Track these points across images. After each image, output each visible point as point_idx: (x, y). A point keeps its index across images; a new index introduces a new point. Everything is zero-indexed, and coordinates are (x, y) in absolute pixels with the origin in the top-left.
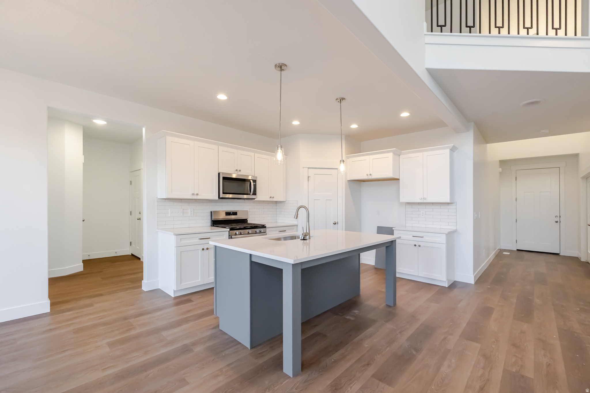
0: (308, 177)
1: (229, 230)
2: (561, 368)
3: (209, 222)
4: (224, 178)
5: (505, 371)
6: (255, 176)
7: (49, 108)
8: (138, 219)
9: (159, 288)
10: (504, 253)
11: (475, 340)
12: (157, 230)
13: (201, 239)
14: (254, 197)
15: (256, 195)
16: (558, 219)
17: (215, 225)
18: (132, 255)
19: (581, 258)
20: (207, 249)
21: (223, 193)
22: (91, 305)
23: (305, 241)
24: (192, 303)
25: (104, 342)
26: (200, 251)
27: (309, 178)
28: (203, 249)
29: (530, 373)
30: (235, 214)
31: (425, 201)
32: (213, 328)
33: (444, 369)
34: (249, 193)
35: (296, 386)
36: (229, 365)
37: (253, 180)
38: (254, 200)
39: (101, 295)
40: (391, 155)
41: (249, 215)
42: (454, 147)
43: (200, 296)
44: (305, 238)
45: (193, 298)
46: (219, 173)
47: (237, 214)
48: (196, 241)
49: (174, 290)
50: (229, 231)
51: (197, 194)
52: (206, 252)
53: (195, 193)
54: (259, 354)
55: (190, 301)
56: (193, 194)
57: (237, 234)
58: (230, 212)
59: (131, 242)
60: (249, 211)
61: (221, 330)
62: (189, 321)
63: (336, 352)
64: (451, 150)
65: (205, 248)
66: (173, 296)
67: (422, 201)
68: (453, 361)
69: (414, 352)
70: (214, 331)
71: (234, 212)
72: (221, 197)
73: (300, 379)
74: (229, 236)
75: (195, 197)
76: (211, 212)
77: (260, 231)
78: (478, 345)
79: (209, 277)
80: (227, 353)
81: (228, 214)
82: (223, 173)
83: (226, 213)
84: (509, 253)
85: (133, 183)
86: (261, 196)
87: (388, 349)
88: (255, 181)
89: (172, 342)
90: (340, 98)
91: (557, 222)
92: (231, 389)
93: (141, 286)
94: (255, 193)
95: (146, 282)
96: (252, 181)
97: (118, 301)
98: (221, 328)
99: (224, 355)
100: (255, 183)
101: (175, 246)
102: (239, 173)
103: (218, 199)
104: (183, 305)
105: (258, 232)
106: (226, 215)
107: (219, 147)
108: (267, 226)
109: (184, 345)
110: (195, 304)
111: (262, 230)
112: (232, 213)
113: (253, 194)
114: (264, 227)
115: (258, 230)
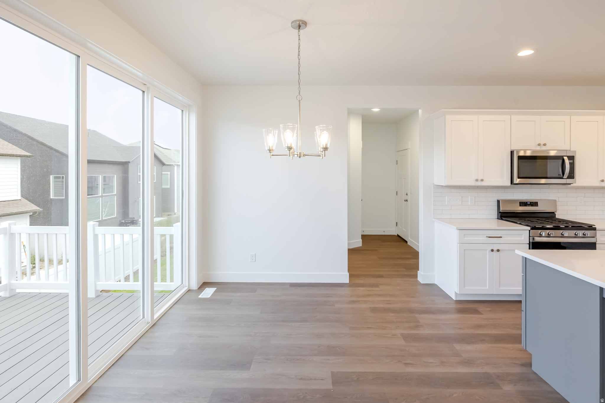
1: (529, 228)
3: (494, 214)
4: (520, 158)
6: (571, 150)
7: (348, 109)
8: (405, 200)
9: (435, 283)
12: (434, 220)
13: (489, 237)
14: (569, 181)
15: (573, 178)
17: (504, 219)
18: (398, 236)
20: (498, 251)
21: (519, 178)
22: (376, 285)
24: (481, 316)
25: (398, 332)
26: (488, 252)
28: (492, 250)
30: (535, 204)
34: (562, 176)
37: (568, 157)
38: (569, 186)
39: (381, 276)
41: (557, 207)
43: (489, 309)
45: (481, 308)
46: (511, 152)
47: (537, 205)
48: (483, 239)
49: (455, 292)
50: (529, 231)
51: (482, 180)
52: (495, 253)
53: (480, 178)
55: (476, 312)
56: (477, 180)
57: (543, 235)
58: (527, 202)
59: (397, 223)
60: (557, 200)
62: (483, 340)
65: (495, 249)
66: (454, 299)
70: (524, 370)
71: (533, 202)
72: (515, 182)
74: (530, 236)
75: (479, 184)
76: (498, 202)
77: (584, 234)
79: (500, 287)
81: (523, 204)
82: (518, 152)
83: (520, 203)
85: (399, 162)
86: (581, 179)
88: (571, 158)
89: (468, 362)
93: (416, 276)
94: (572, 176)
95: (422, 274)
96: (565, 158)
97: (398, 288)
98: (534, 368)
100: (571, 161)
101: (458, 243)
102: (544, 148)
103: (510, 185)
104: (469, 315)
105: (581, 235)
106: (520, 206)
107: (512, 116)
108: (597, 227)
109: (486, 373)
110: (485, 319)
111: (589, 233)
112: (529, 203)
113: (568, 178)
114: (591, 228)
115: (580, 233)
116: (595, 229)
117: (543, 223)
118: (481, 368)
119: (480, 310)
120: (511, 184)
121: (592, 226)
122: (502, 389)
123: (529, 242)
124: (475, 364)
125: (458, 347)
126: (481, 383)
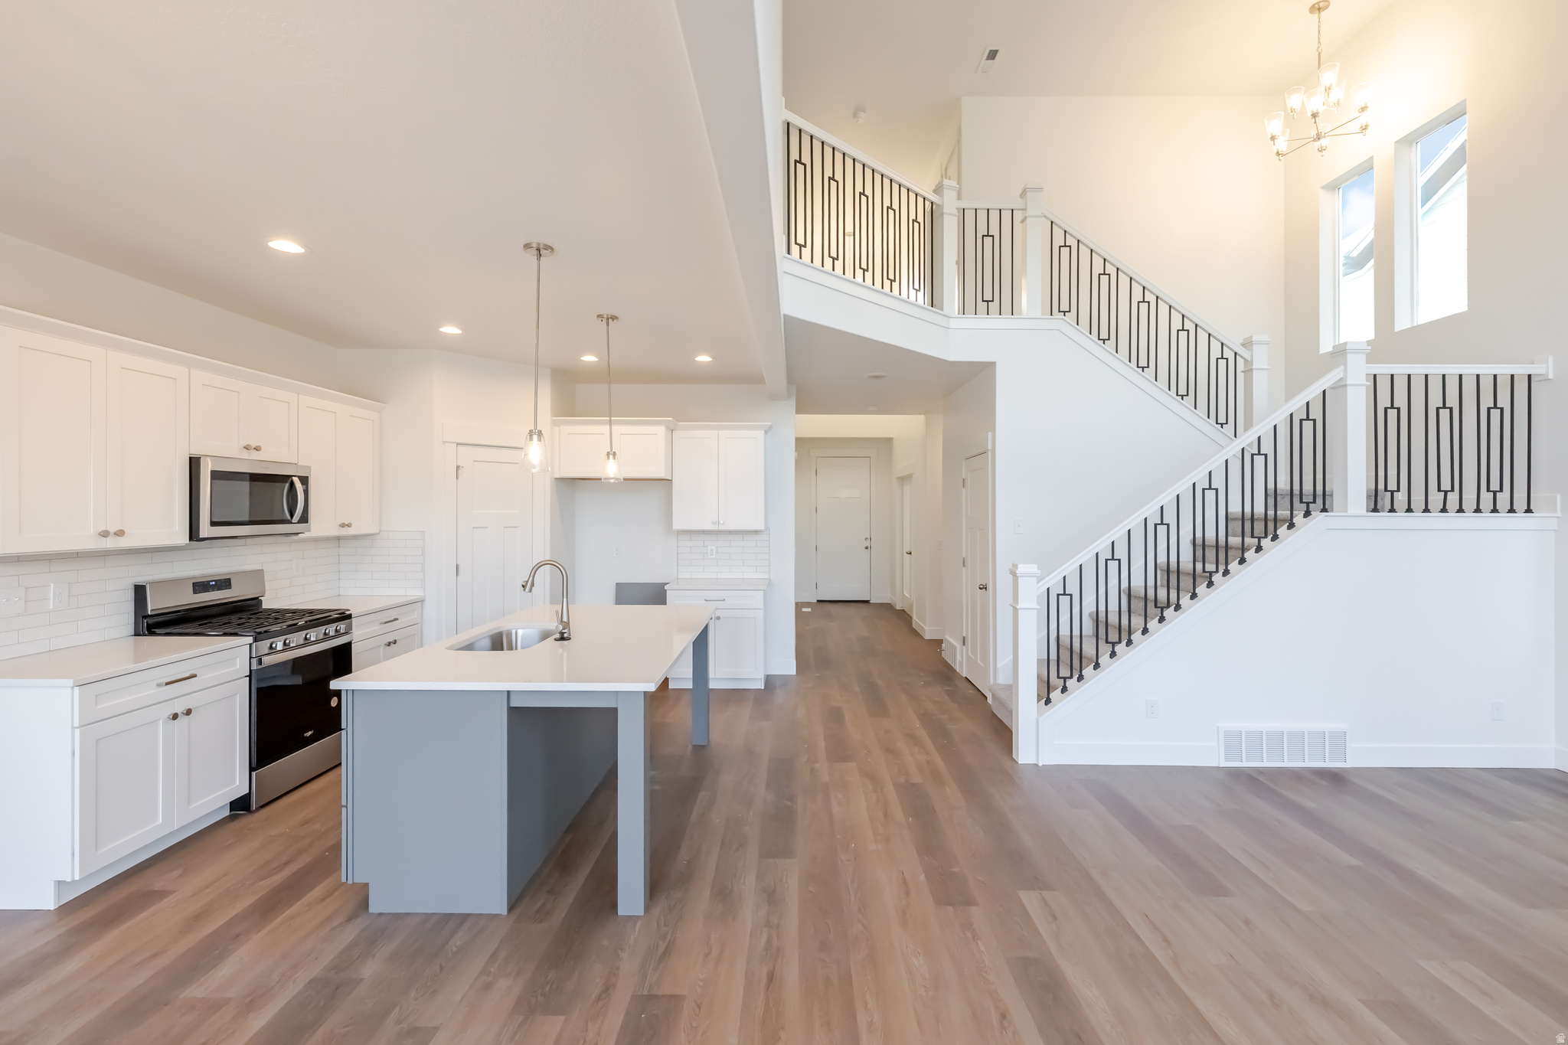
0: (458, 467)
1: (250, 640)
2: (940, 763)
3: (128, 624)
4: (216, 475)
5: (896, 785)
6: (300, 464)
10: (804, 610)
11: (846, 759)
13: (163, 685)
14: (301, 527)
15: (307, 522)
16: (868, 544)
17: (158, 631)
19: (896, 604)
20: (189, 712)
21: (213, 524)
23: (565, 642)
26: (164, 725)
27: (460, 472)
28: (175, 717)
29: (917, 779)
30: (224, 584)
31: (722, 528)
32: (350, 919)
33: (837, 810)
34: (290, 517)
35: (663, 922)
36: (494, 957)
37: (300, 477)
38: (296, 538)
40: (661, 430)
41: (265, 583)
42: (770, 428)
43: (178, 872)
44: (565, 635)
45: (156, 881)
46: (193, 459)
47: (230, 585)
48: (149, 692)
50: (250, 645)
51: (120, 533)
52: (183, 720)
53: (112, 529)
54: (537, 912)
55: (150, 897)
56: (105, 534)
57: (278, 648)
58: (208, 582)
60: (266, 570)
61: (381, 914)
62: (237, 936)
63: (679, 848)
64: (765, 431)
65: (179, 709)
66: (50, 906)
67: (715, 527)
68: (839, 796)
69: (789, 803)
71: (219, 580)
72: (204, 535)
73: (657, 910)
74: (251, 658)
75: (110, 543)
77: (335, 631)
78: (853, 765)
79: (189, 805)
80: (458, 943)
81: (200, 587)
82: (212, 458)
83: (194, 584)
84: (809, 610)
86: (321, 524)
87: (751, 813)
88: (305, 480)
90: (607, 315)
91: (867, 548)
92: (549, 986)
94: (304, 519)
96: (295, 480)
99: (454, 949)
100: (305, 488)
101: (76, 724)
102: (255, 456)
103: (187, 541)
104: (144, 914)
105: (332, 633)
106: (194, 593)
107: (191, 370)
108: (353, 612)
109: (311, 982)
110: (192, 896)
111: (342, 626)
112: (214, 583)
113: (300, 522)
114: (345, 617)
115: (331, 629)
116: (349, 617)
117: (262, 623)
118: (294, 983)
119: (158, 885)
120: (190, 540)
121: (344, 613)
122: (362, 980)
123: (250, 671)
124: (272, 988)
125: (199, 990)
126: (322, 1004)
